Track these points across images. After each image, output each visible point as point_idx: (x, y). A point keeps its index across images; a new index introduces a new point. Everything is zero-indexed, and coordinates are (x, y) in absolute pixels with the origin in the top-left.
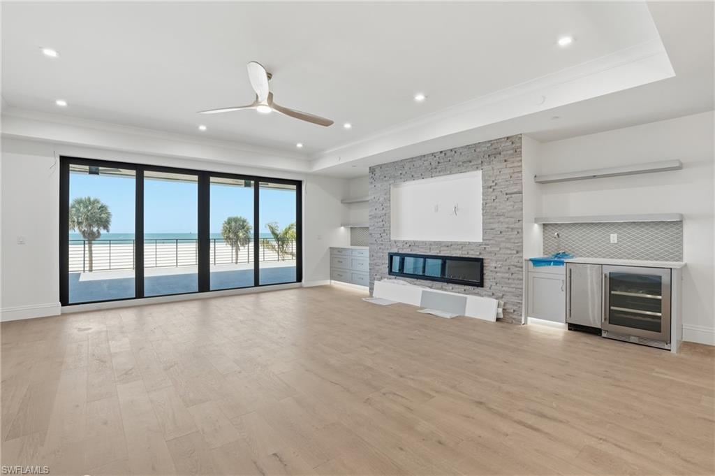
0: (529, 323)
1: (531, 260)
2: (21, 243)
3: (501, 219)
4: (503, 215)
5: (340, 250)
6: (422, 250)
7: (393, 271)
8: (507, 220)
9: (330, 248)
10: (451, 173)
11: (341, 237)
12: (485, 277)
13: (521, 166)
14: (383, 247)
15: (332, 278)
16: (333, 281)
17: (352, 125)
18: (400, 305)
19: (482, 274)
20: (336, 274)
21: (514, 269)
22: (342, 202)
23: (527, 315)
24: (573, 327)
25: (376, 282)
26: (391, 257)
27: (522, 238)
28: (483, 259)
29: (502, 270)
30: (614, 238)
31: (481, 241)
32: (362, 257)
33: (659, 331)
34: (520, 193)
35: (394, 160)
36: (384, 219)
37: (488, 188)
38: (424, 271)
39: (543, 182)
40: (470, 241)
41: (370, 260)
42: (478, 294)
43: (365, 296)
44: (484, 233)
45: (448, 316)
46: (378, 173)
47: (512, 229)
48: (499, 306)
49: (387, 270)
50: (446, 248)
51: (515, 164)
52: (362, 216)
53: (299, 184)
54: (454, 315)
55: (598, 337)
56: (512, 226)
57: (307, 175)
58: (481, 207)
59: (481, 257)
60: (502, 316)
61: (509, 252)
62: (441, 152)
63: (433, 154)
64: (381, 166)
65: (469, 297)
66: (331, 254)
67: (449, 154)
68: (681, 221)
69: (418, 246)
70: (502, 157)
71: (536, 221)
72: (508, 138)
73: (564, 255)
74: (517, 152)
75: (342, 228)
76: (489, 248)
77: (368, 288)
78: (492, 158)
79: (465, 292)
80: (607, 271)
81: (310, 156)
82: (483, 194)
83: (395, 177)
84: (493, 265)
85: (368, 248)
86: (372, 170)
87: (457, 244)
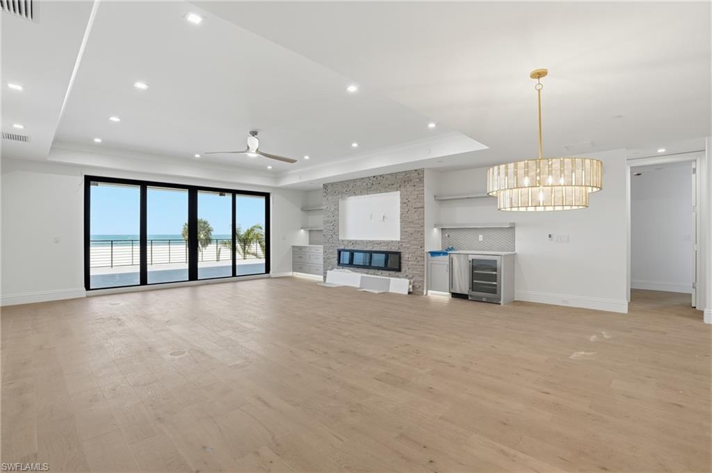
0: (429, 294)
1: (430, 252)
2: (57, 242)
3: (412, 225)
4: (413, 222)
5: (300, 248)
6: (362, 247)
7: (341, 262)
8: (415, 226)
9: (293, 247)
10: (380, 192)
11: (302, 237)
12: (402, 265)
13: (423, 190)
14: (333, 245)
15: (294, 270)
16: (295, 273)
17: (310, 157)
18: (344, 287)
19: (400, 263)
20: (298, 267)
21: (419, 259)
22: (302, 209)
23: (427, 289)
24: (455, 295)
25: (328, 272)
26: (339, 253)
27: (424, 237)
28: (400, 252)
29: (412, 259)
30: (481, 237)
31: (399, 240)
32: (318, 253)
33: (496, 293)
34: (423, 207)
35: (342, 180)
36: (334, 224)
37: (404, 204)
38: (370, 263)
39: (441, 200)
40: (393, 240)
41: (324, 255)
42: (398, 277)
43: (320, 282)
44: (401, 235)
45: (376, 292)
46: (330, 189)
47: (418, 231)
48: (410, 284)
49: (337, 262)
50: (376, 245)
51: (420, 189)
52: (318, 221)
53: (267, 196)
54: (381, 292)
55: (466, 300)
56: (418, 230)
57: (274, 188)
58: (399, 217)
59: (399, 251)
60: (411, 290)
61: (416, 247)
62: (374, 177)
63: (368, 178)
64: (332, 184)
65: (392, 279)
66: (293, 251)
67: (379, 178)
68: (514, 228)
69: (358, 244)
70: (411, 183)
71: (436, 226)
72: (416, 170)
73: (452, 249)
74: (421, 180)
75: (302, 230)
76: (404, 245)
77: (322, 277)
78: (406, 183)
79: (389, 275)
80: (471, 258)
81: (277, 175)
82: (401, 207)
83: (342, 193)
84: (407, 256)
85: (322, 246)
86: (325, 186)
87: (384, 242)
